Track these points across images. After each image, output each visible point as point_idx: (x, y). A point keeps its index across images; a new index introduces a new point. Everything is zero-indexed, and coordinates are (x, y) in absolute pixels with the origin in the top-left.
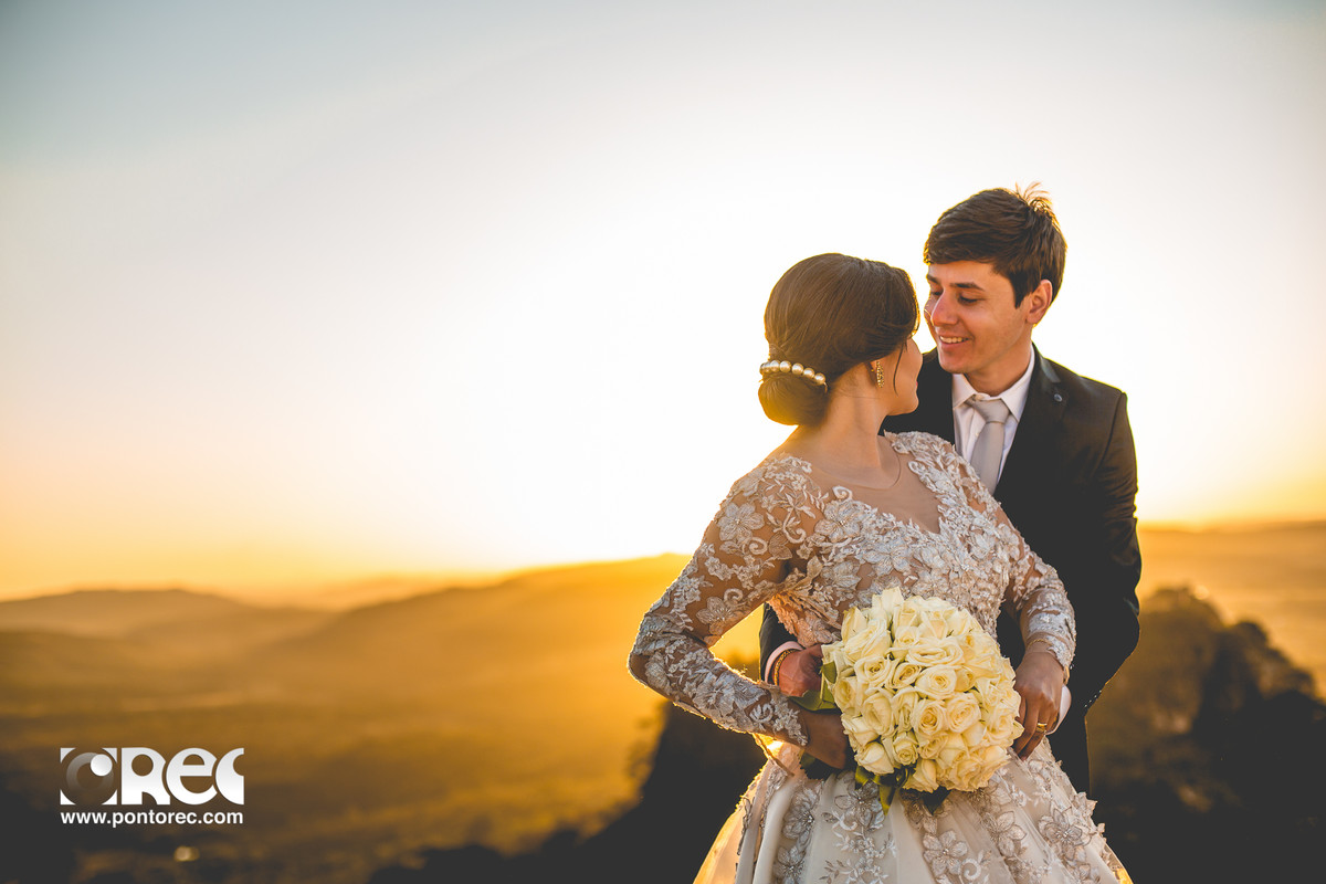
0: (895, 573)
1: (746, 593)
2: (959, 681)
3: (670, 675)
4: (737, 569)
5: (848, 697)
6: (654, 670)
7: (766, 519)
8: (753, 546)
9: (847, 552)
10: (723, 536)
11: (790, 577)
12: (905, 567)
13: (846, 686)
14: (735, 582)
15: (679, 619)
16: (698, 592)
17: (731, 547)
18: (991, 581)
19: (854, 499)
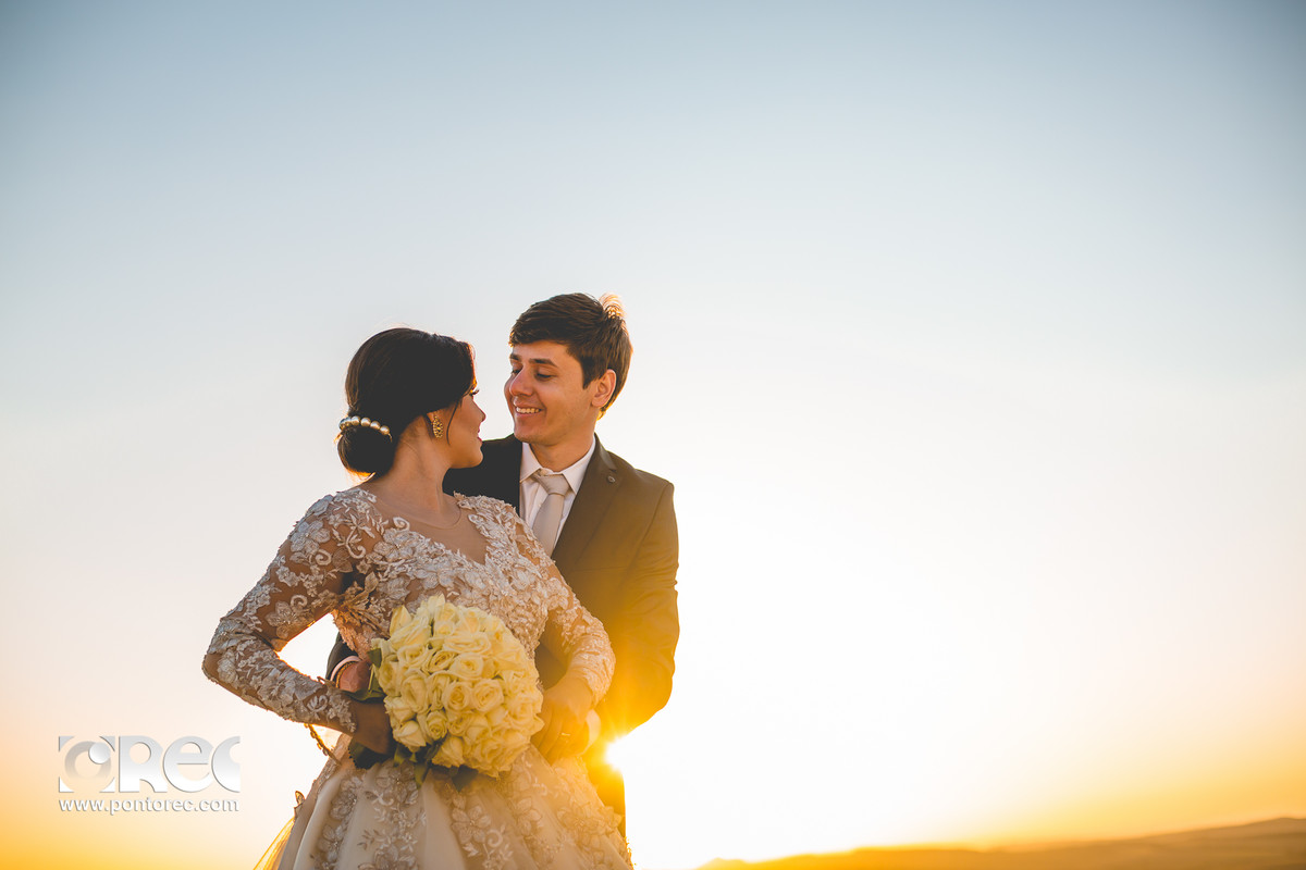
0: (440, 588)
1: (310, 600)
2: (486, 668)
3: (239, 670)
4: (303, 577)
5: (389, 678)
6: (225, 666)
7: (332, 534)
8: (319, 557)
9: (400, 570)
10: (294, 548)
11: (349, 589)
12: (448, 583)
13: (389, 669)
14: (301, 589)
15: (250, 621)
16: (268, 597)
17: (300, 558)
18: (529, 610)
19: (411, 529)
